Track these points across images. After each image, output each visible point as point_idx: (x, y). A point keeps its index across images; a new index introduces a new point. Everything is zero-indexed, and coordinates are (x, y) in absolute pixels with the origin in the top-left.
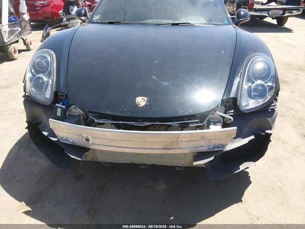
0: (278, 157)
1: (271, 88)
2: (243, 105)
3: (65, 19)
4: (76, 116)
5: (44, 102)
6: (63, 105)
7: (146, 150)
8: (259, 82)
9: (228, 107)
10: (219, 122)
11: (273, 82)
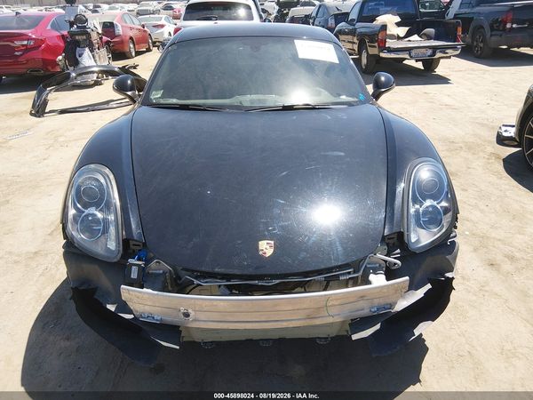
0: (460, 303)
1: (446, 210)
2: (413, 241)
3: (74, 75)
4: (160, 274)
5: (109, 258)
6: (139, 259)
7: (279, 323)
8: (428, 203)
9: (391, 245)
10: (380, 268)
11: (447, 200)
